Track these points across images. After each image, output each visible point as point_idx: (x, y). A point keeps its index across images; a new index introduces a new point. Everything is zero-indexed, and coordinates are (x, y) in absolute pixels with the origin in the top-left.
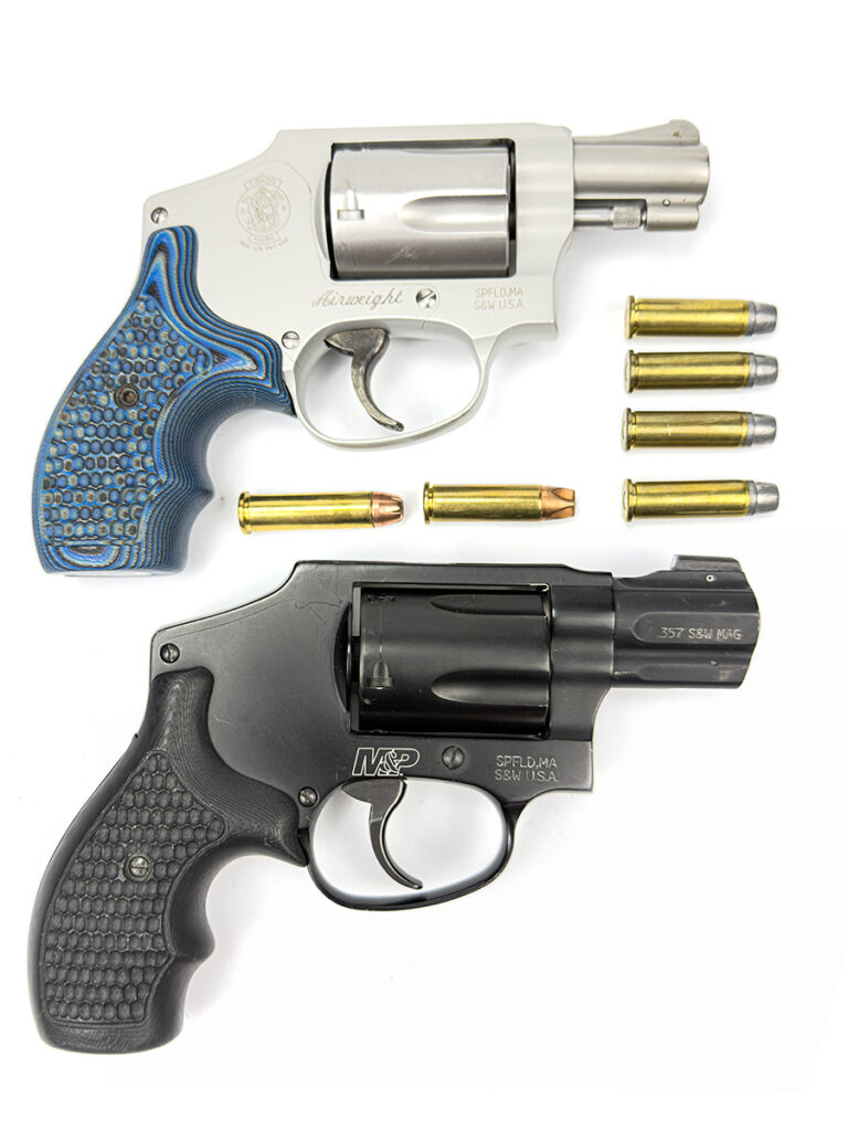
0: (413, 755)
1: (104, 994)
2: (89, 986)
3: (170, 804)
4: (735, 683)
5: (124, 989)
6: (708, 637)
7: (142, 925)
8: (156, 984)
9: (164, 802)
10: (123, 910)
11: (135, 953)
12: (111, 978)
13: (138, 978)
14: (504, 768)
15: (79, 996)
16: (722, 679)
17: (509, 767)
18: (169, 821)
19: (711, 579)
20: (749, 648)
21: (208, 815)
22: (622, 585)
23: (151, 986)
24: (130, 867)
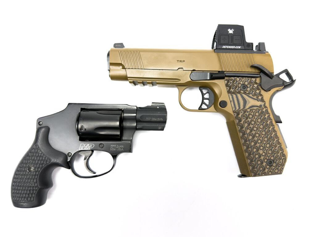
0: (93, 145)
1: (24, 195)
2: (21, 194)
3: (38, 155)
4: (162, 129)
5: (28, 194)
6: (156, 120)
7: (32, 181)
8: (36, 193)
9: (37, 155)
10: (28, 178)
11: (31, 187)
12: (25, 192)
13: (32, 192)
14: (112, 148)
15: (19, 196)
16: (159, 129)
17: (113, 147)
18: (38, 159)
19: (158, 108)
20: (165, 122)
21: (46, 158)
22: (139, 109)
23: (35, 194)
24: (30, 169)
